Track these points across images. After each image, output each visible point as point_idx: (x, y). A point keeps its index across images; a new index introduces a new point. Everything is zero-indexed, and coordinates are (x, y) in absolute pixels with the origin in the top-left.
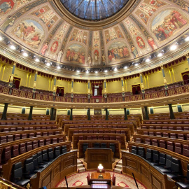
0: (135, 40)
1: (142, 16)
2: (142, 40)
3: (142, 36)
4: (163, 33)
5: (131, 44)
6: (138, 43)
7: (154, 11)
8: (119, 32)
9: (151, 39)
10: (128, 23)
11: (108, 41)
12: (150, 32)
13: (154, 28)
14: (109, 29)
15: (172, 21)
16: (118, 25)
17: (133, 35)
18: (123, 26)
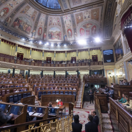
0: (38, 28)
1: (51, 21)
2: (41, 31)
3: (43, 29)
4: (52, 36)
5: (35, 28)
6: (39, 30)
7: (56, 25)
8: (34, 15)
9: (45, 34)
10: (43, 17)
11: (23, 12)
12: (47, 31)
13: (50, 31)
14: (31, 8)
15: (58, 34)
16: (38, 12)
17: (39, 24)
18: (39, 15)
